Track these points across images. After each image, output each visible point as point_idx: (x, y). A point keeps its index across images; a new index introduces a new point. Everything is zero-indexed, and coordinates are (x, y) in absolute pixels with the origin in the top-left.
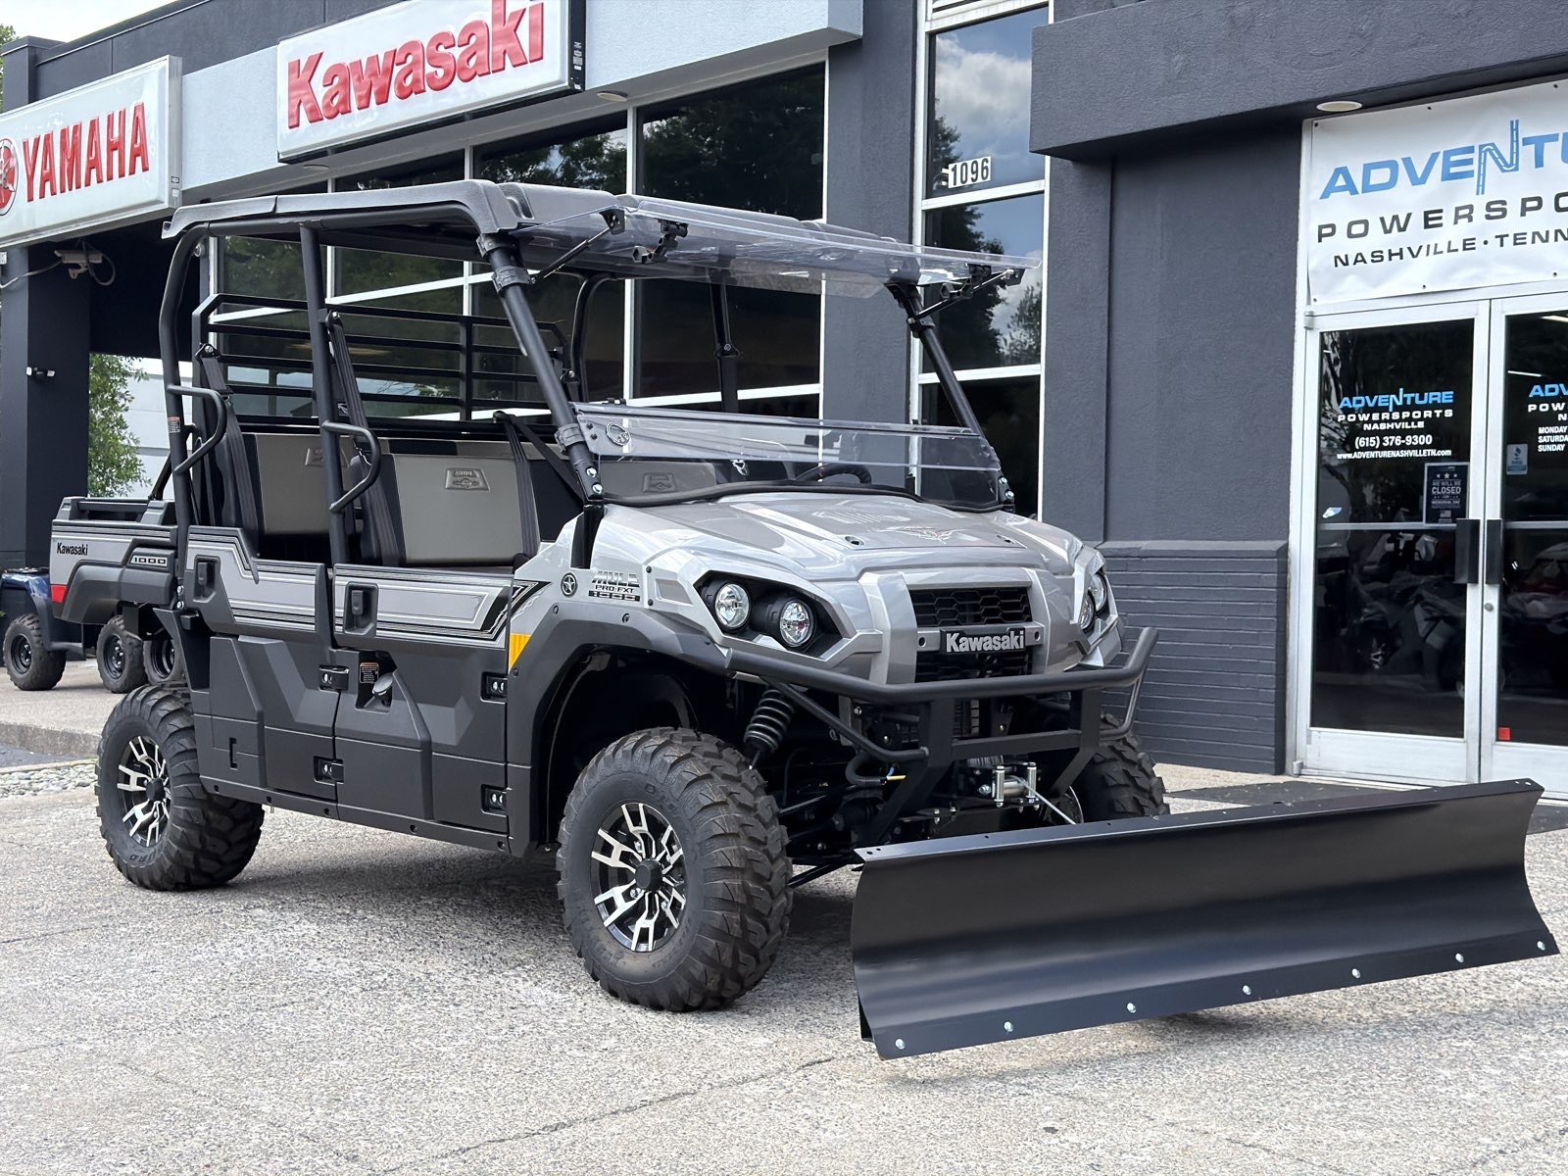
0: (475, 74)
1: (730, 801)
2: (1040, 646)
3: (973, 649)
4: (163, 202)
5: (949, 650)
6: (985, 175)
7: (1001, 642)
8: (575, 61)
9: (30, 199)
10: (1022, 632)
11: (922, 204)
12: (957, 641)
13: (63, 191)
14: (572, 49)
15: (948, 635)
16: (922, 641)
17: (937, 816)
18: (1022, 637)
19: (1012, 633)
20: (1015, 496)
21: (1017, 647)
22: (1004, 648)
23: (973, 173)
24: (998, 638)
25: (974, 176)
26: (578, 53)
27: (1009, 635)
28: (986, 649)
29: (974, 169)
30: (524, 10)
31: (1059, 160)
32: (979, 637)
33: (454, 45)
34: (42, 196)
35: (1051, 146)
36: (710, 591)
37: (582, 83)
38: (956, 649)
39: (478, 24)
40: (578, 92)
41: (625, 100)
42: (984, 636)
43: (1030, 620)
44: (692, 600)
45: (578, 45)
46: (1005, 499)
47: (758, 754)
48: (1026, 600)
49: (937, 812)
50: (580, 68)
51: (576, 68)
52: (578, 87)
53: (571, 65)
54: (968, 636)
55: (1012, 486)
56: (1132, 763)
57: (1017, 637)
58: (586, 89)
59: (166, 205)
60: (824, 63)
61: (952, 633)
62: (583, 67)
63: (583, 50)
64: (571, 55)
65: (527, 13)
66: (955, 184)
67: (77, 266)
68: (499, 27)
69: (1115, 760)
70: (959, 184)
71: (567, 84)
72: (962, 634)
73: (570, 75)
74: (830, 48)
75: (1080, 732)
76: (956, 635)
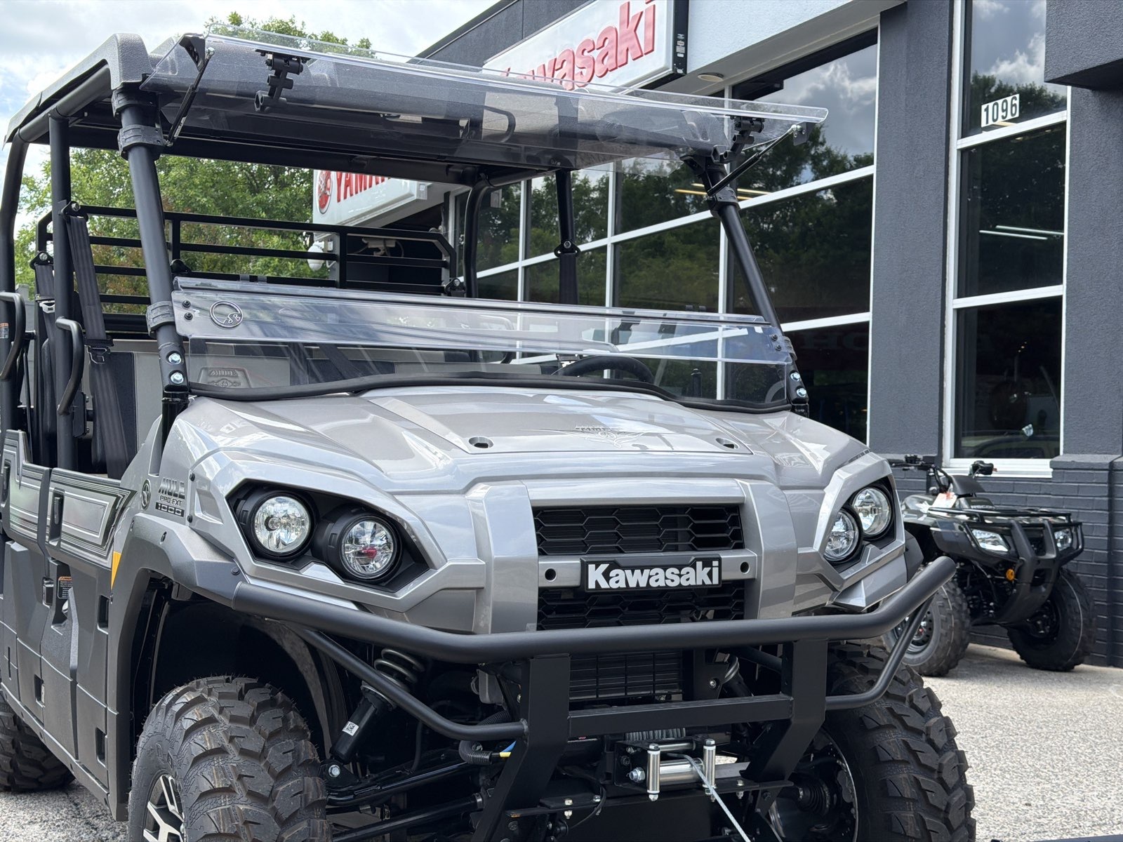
0: (607, 70)
1: (238, 787)
2: (752, 582)
3: (632, 584)
4: (413, 195)
5: (592, 585)
6: (1014, 112)
7: (680, 576)
8: (678, 49)
9: (339, 200)
10: (715, 563)
11: (958, 143)
12: (606, 575)
13: (357, 193)
14: (676, 40)
15: (591, 567)
16: (550, 574)
17: (568, 808)
18: (715, 571)
19: (699, 564)
20: (808, 392)
21: (708, 582)
22: (685, 583)
23: (1003, 111)
24: (676, 571)
25: (1004, 114)
26: (681, 43)
27: (694, 566)
28: (653, 584)
29: (1005, 108)
30: (642, 13)
31: (1079, 89)
32: (642, 569)
33: (594, 49)
34: (345, 198)
35: (1064, 74)
36: (247, 506)
37: (684, 67)
38: (604, 585)
39: (609, 29)
40: (680, 76)
41: (720, 80)
42: (651, 568)
43: (740, 546)
44: (223, 516)
45: (681, 36)
46: (795, 397)
47: (372, 710)
48: (737, 521)
49: (568, 802)
50: (682, 56)
51: (679, 55)
52: (680, 71)
53: (675, 53)
54: (624, 568)
55: (806, 382)
56: (917, 732)
57: (707, 569)
58: (688, 72)
59: (415, 197)
60: (877, 28)
61: (597, 565)
62: (686, 54)
63: (686, 40)
64: (675, 45)
65: (644, 15)
66: (987, 122)
67: (377, 250)
68: (625, 29)
69: (892, 727)
70: (991, 122)
71: (671, 69)
72: (614, 565)
73: (674, 62)
74: (881, 13)
75: (792, 699)
76: (603, 567)
